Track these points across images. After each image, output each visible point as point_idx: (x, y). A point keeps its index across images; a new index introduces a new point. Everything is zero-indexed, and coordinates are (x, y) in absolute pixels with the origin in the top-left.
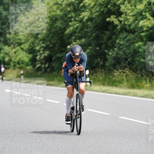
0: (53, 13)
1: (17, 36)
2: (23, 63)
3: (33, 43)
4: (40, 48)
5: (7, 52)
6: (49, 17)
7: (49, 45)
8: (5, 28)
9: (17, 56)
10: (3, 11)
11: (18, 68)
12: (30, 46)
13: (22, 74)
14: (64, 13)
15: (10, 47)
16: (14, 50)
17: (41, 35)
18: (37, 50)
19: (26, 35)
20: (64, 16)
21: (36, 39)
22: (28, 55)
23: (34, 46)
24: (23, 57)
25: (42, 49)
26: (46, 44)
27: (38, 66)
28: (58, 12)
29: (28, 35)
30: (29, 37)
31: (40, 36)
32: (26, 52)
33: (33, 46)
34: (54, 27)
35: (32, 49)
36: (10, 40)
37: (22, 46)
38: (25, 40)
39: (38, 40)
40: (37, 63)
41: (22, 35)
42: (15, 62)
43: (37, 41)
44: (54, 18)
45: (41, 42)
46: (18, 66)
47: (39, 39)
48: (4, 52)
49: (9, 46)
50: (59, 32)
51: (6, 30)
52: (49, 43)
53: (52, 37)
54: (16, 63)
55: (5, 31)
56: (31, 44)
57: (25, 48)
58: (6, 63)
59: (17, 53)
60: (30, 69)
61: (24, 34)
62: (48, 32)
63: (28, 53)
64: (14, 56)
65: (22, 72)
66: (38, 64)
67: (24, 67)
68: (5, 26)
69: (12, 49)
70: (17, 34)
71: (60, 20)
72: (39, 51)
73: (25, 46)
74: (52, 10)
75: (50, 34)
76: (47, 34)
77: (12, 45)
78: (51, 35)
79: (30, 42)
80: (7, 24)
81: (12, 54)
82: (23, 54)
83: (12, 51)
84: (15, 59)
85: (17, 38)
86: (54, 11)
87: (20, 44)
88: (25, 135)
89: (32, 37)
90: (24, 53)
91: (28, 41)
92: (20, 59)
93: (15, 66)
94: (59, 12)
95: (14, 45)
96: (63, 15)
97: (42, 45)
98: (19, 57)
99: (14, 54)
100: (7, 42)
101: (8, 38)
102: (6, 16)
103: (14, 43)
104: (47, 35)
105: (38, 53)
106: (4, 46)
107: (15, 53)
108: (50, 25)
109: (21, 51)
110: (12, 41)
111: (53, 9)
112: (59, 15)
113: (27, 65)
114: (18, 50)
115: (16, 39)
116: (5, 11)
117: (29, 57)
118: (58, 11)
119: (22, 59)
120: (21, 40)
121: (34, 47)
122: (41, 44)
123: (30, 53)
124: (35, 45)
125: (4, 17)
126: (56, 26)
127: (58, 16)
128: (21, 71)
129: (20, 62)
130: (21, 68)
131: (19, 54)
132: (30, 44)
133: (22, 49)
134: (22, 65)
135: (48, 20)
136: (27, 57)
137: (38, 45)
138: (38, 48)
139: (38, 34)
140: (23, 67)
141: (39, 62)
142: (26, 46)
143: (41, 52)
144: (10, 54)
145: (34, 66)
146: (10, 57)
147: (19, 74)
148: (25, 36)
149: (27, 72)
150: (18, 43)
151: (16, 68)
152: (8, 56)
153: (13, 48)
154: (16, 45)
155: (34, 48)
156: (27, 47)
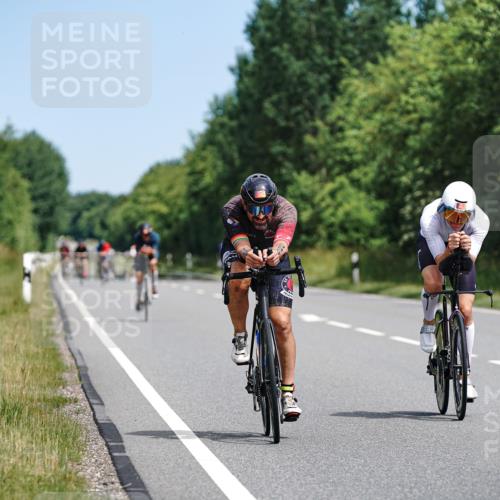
0: (454, 68)
1: (338, 140)
2: (357, 230)
3: (391, 162)
4: (414, 181)
5: (306, 191)
6: (441, 80)
7: (442, 170)
8: (298, 113)
9: (340, 205)
10: (292, 59)
11: (343, 244)
12: (380, 172)
13: (356, 265)
14: (489, 67)
15: (317, 178)
16: (330, 186)
17: (418, 137)
18: (403, 185)
19: (369, 139)
20: (490, 77)
21: (399, 149)
22: (375, 203)
23: (395, 172)
24: (358, 209)
25: (420, 183)
26: (431, 167)
27: (406, 237)
28: (471, 64)
29: (375, 138)
30: (379, 145)
31: (413, 142)
32: (368, 191)
33: (389, 173)
34: (458, 114)
35: (387, 182)
36: (315, 152)
37: (356, 174)
38: (365, 153)
39: (405, 153)
40: (403, 228)
41: (356, 137)
42: (331, 225)
43: (404, 158)
44: (459, 84)
45: (416, 162)
46: (341, 237)
47: (411, 152)
48: (297, 193)
49: (312, 173)
50: (474, 126)
51: (303, 122)
52: (443, 164)
53: (452, 144)
54: (336, 228)
55: (298, 124)
56: (385, 168)
57: (365, 180)
58: (304, 227)
59: (339, 197)
60: (380, 247)
61: (362, 133)
62: (438, 129)
63: (373, 194)
64: (328, 206)
65: (355, 257)
66: (406, 231)
67: (363, 242)
68: (299, 108)
69: (321, 181)
70: (339, 135)
71: (479, 90)
72: (409, 189)
73: (366, 174)
74: (451, 58)
75: (444, 133)
76: (434, 133)
77: (324, 171)
78: (448, 138)
79: (380, 158)
80: (306, 101)
81: (323, 199)
82: (359, 200)
83: (322, 188)
84: (333, 215)
85: (339, 145)
86: (456, 61)
87: (348, 167)
88: (366, 461)
89: (387, 143)
90: (362, 195)
91: (374, 158)
92: (347, 214)
93: (331, 237)
94: (473, 63)
95: (329, 170)
96: (485, 73)
97: (421, 170)
98: (347, 207)
99: (328, 200)
100: (306, 160)
101: (310, 146)
102: (303, 75)
103: (330, 162)
104: (437, 139)
105: (405, 194)
106: (295, 174)
107: (333, 194)
108: (443, 105)
109: (351, 190)
110: (322, 154)
111: (453, 53)
112: (474, 74)
113: (373, 235)
114: (341, 187)
115: (335, 150)
116: (299, 57)
117: (377, 208)
118: (470, 60)
119: (355, 215)
120: (350, 155)
121: (393, 176)
122: (418, 167)
123: (380, 196)
124: (396, 169)
125: (295, 79)
126: (466, 110)
127: (469, 78)
128: (351, 253)
129: (347, 225)
130: (351, 245)
131: (346, 198)
132: (380, 166)
133: (355, 183)
134: (355, 235)
135: (437, 90)
136: (372, 209)
137: (407, 169)
138: (405, 180)
139: (406, 134)
140: (358, 240)
141: (410, 227)
142: (368, 173)
143: (418, 193)
144: (317, 199)
145: (395, 239)
146: (317, 209)
147: (346, 263)
148: (363, 141)
149: (372, 256)
150: (342, 162)
151: (336, 243)
152: (308, 206)
153: (324, 181)
154: (337, 170)
155: (395, 180)
156: (371, 175)
